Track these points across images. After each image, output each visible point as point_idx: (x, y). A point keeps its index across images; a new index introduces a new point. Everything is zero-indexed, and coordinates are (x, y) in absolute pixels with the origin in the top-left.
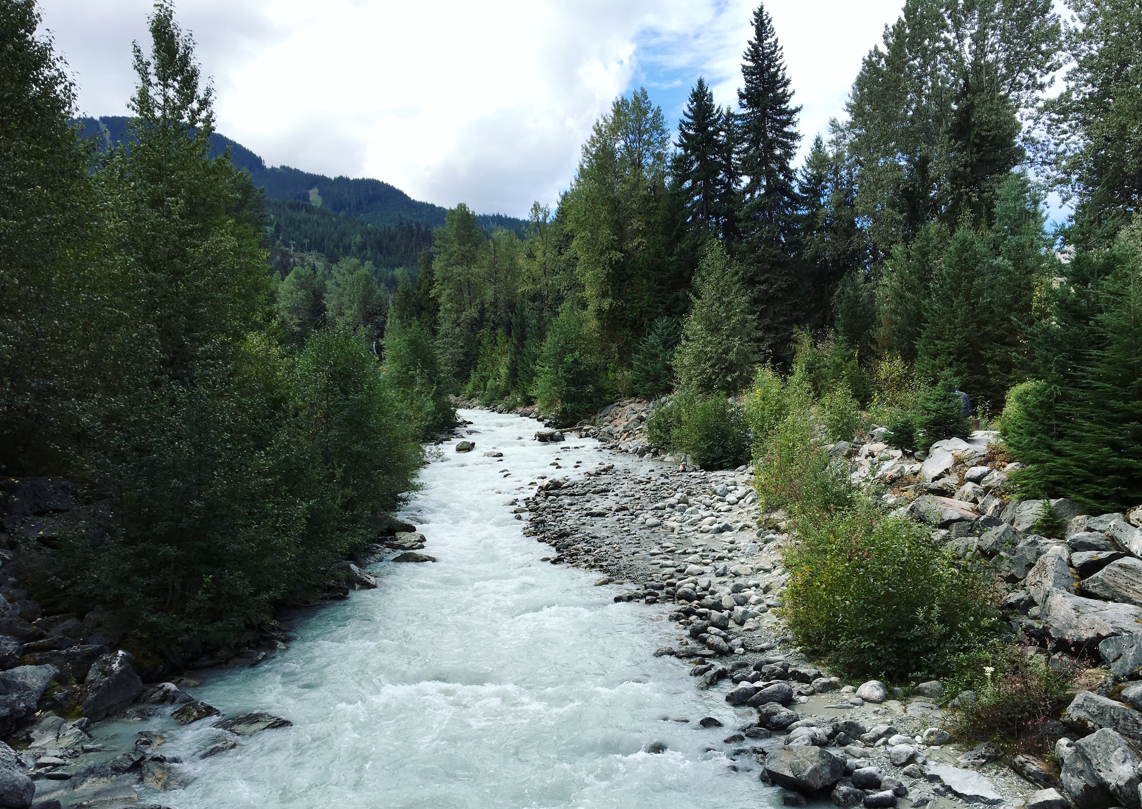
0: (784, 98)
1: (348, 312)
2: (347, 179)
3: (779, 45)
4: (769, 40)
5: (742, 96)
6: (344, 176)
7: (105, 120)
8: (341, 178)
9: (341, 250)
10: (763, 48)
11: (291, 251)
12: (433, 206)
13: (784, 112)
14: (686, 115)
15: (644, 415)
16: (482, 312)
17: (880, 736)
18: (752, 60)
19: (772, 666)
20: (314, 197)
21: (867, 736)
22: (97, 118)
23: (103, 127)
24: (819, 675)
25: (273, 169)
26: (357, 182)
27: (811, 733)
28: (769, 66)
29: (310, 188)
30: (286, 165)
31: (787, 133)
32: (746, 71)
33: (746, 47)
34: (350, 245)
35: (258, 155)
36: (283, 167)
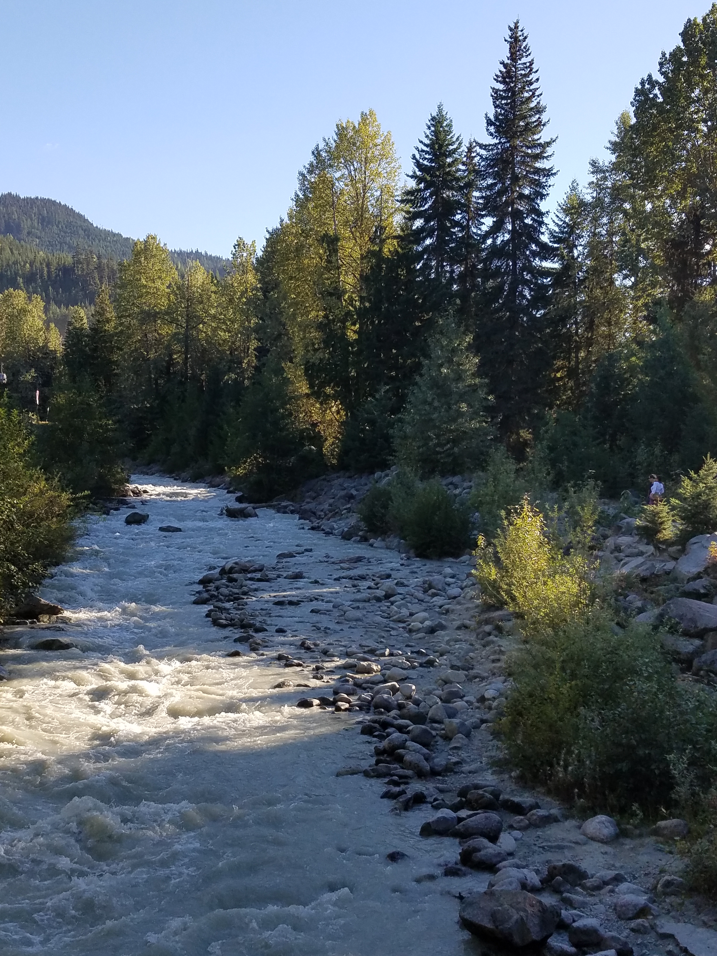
0: (537, 128)
3: (535, 67)
4: (524, 60)
5: (490, 123)
10: (517, 69)
13: (536, 144)
14: (421, 142)
15: (354, 492)
17: (606, 883)
19: (480, 792)
21: (589, 883)
24: (537, 806)
27: (522, 876)
28: (523, 90)
31: (538, 168)
32: (495, 95)
33: (498, 69)
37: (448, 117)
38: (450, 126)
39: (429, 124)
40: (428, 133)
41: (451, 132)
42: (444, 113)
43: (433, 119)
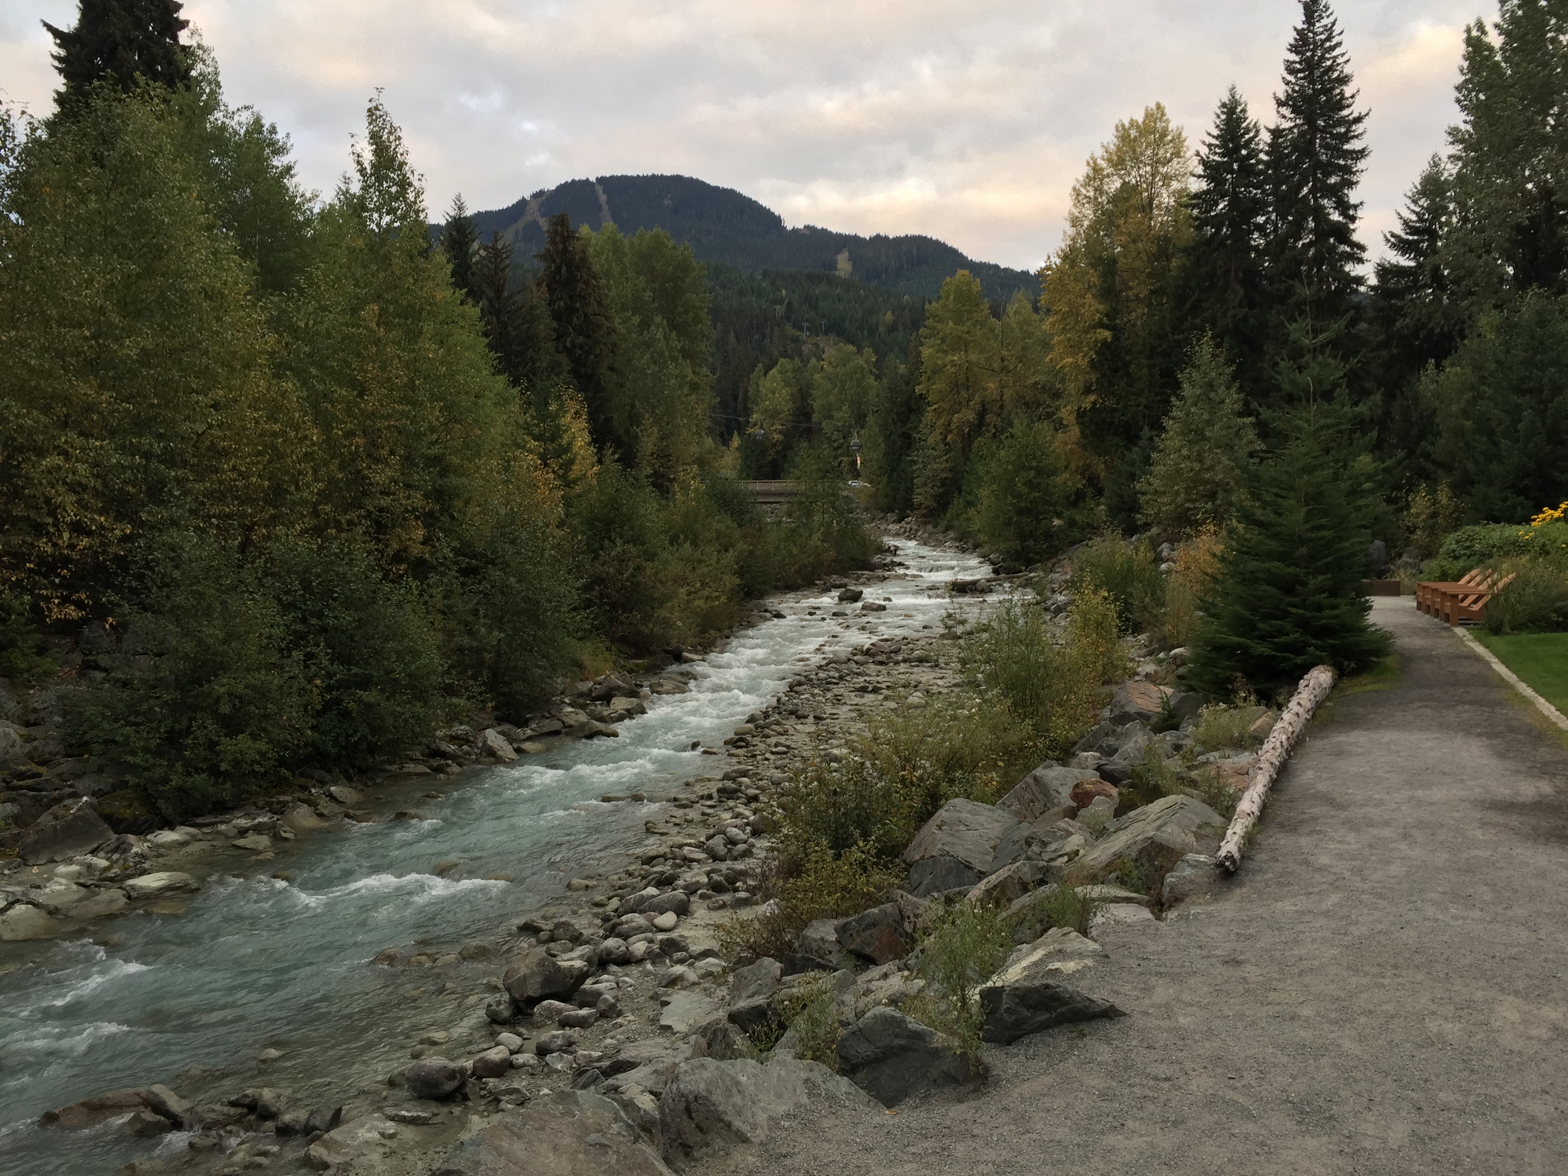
0: (1340, 104)
1: (837, 415)
2: (886, 238)
3: (1337, 29)
4: (1325, 22)
5: (1280, 103)
6: (882, 234)
7: (601, 180)
8: (878, 236)
9: (866, 331)
10: (1315, 34)
11: (804, 336)
12: (996, 267)
13: (1343, 121)
14: (1209, 134)
16: (982, 415)
18: (1297, 53)
20: (844, 265)
22: (593, 179)
23: (599, 189)
25: (795, 231)
26: (897, 240)
28: (1322, 58)
29: (838, 251)
30: (811, 224)
31: (1347, 151)
32: (1290, 69)
33: (1290, 37)
34: (877, 324)
35: (777, 214)
36: (807, 227)
37: (1242, 100)
38: (1244, 111)
39: (1219, 112)
40: (1218, 122)
41: (1246, 119)
42: (1237, 97)
43: (1224, 105)
